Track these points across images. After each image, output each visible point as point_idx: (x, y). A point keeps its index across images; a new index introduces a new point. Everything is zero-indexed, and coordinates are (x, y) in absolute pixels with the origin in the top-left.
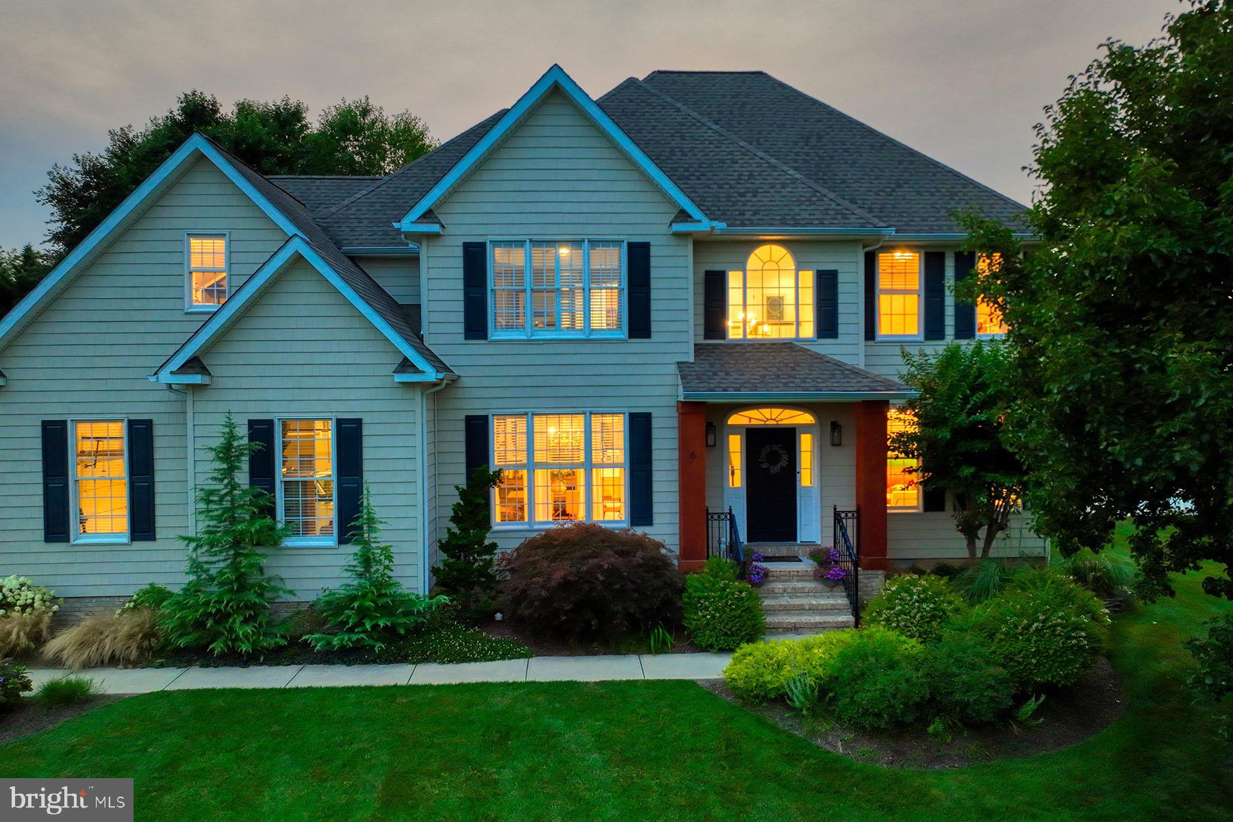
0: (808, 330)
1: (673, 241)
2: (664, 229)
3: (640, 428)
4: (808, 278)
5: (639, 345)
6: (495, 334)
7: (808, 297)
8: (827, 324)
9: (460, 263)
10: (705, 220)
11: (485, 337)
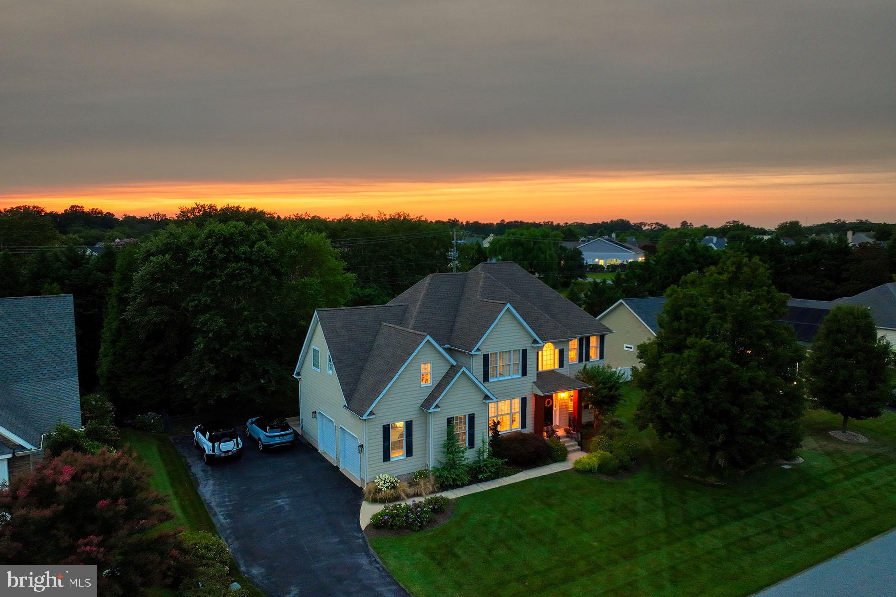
0: (557, 366)
1: (532, 348)
2: (530, 345)
3: (524, 401)
4: (557, 351)
5: (525, 378)
6: (491, 380)
7: (557, 356)
8: (561, 364)
9: (482, 360)
10: (542, 343)
11: (488, 381)
